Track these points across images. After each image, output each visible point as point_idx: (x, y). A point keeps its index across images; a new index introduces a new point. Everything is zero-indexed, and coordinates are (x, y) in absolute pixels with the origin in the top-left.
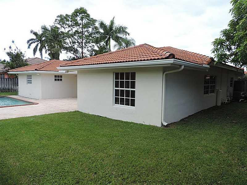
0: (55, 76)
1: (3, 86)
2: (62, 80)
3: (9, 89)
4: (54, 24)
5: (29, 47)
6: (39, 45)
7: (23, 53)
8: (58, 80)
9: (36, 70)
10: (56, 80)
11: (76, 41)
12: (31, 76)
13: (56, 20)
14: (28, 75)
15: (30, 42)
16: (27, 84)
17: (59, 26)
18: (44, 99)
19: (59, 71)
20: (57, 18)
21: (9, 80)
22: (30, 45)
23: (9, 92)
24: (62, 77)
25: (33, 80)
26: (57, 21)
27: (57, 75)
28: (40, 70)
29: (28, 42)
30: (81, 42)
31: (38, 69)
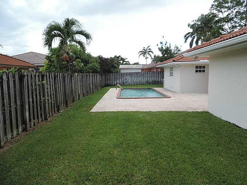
0: (196, 66)
1: (154, 79)
2: (204, 72)
3: (158, 82)
4: (210, 11)
5: (186, 42)
6: (196, 37)
7: (179, 47)
8: (200, 71)
9: (174, 61)
10: (197, 71)
11: (237, 25)
12: (172, 68)
13: (212, 5)
14: (171, 67)
15: (187, 36)
16: (170, 77)
17: (215, 12)
18: (183, 92)
19: (200, 61)
20: (213, 3)
21: (159, 74)
22: (187, 39)
23: (159, 84)
24: (205, 68)
25: (174, 72)
26: (214, 6)
27: (199, 66)
28: (179, 61)
29: (185, 36)
30: (244, 25)
31: (176, 60)
